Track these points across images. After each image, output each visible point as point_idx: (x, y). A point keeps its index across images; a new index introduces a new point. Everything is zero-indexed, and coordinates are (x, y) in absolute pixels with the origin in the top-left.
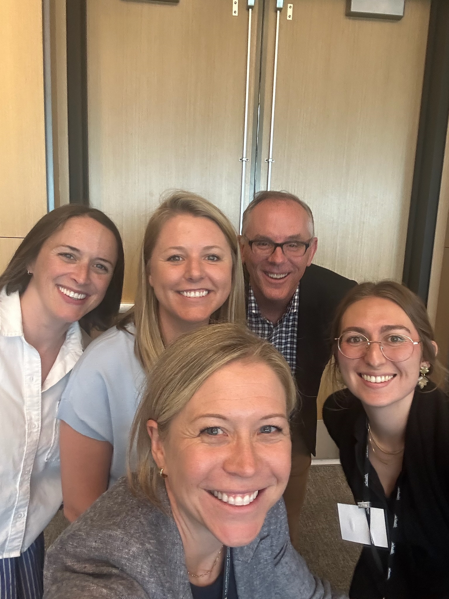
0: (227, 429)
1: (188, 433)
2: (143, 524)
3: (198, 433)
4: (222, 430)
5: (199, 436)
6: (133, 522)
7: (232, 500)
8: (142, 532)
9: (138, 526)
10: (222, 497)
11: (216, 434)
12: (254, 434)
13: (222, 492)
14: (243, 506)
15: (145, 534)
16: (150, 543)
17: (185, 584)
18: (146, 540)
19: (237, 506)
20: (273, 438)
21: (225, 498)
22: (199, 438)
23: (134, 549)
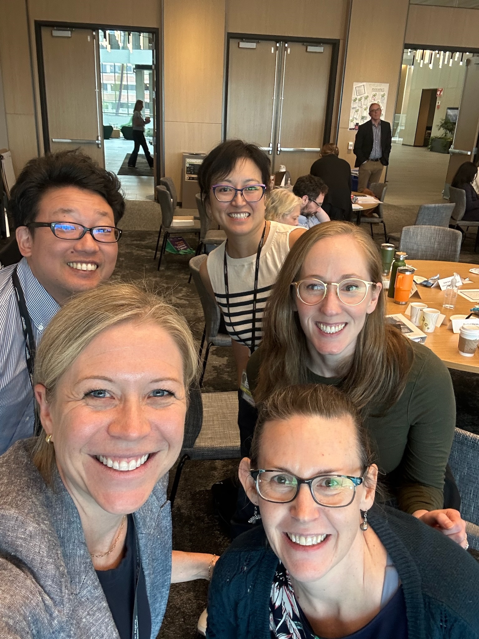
0: (114, 392)
1: (72, 397)
2: (36, 505)
3: (82, 395)
4: (109, 393)
5: (83, 398)
6: (25, 501)
7: (116, 466)
8: (36, 512)
9: (30, 506)
10: (107, 462)
11: (104, 397)
12: (145, 397)
13: (106, 457)
14: (128, 471)
15: (39, 514)
16: (44, 524)
17: (86, 563)
18: (41, 520)
19: (122, 471)
20: (164, 401)
21: (110, 463)
22: (84, 400)
23: (31, 529)
